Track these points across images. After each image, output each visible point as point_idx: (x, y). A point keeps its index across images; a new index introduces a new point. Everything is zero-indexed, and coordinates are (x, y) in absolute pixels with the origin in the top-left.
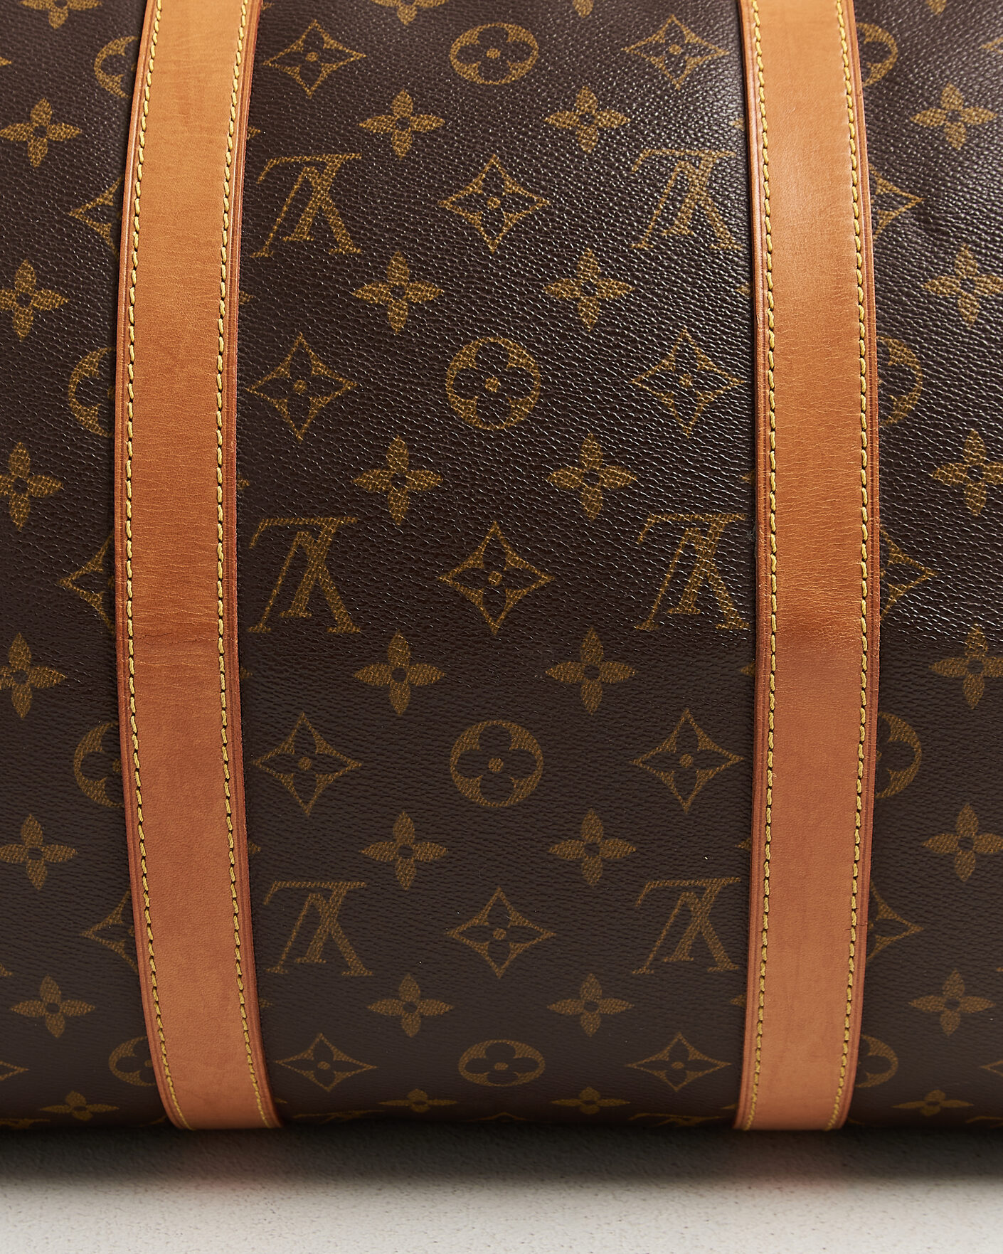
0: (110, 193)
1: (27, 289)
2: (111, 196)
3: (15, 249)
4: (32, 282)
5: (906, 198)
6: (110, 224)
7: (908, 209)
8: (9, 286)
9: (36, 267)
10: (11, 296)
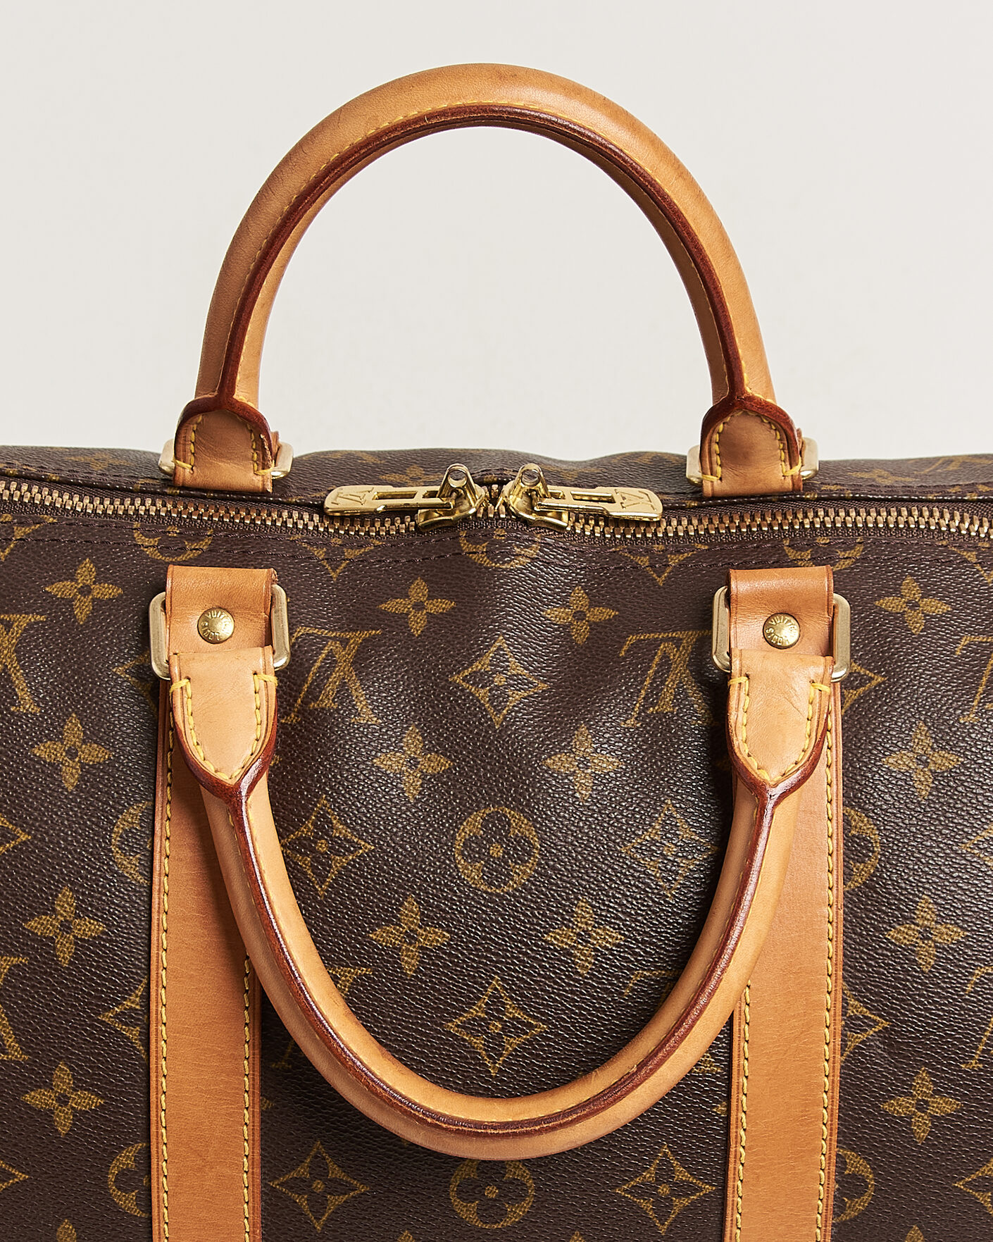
0: (137, 996)
1: (65, 1090)
2: (137, 999)
3: (50, 1051)
4: (69, 1084)
5: (874, 1021)
6: (138, 1028)
7: (875, 1032)
8: (48, 1086)
9: (72, 1069)
10: (51, 1096)
